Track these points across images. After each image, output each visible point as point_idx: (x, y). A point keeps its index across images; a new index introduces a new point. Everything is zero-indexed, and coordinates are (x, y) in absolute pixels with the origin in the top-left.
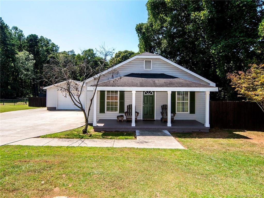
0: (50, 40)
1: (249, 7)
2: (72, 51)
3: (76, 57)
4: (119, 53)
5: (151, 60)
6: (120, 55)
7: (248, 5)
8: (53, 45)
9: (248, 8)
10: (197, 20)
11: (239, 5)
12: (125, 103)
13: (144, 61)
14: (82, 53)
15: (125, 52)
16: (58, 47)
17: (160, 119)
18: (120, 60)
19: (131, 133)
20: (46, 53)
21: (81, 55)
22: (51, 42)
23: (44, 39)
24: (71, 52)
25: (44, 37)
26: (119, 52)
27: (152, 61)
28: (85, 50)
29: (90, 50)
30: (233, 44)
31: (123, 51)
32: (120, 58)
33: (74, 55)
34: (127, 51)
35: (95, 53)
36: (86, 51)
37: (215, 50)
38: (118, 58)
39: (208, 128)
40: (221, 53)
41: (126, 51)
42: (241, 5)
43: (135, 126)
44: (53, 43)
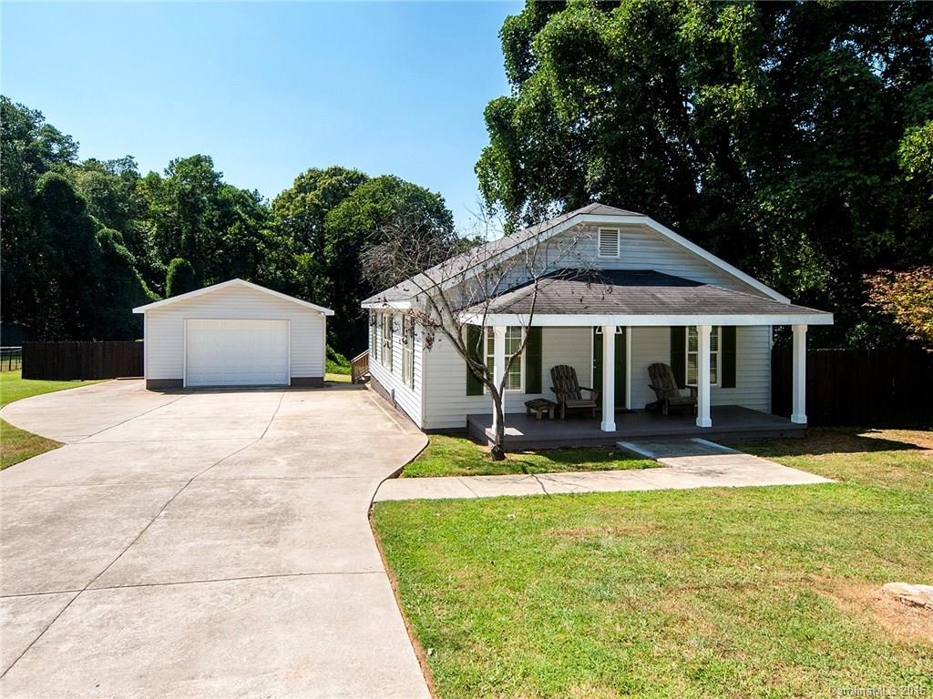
0: (39, 115)
1: (865, 88)
2: (128, 161)
3: (142, 182)
4: (312, 177)
5: (619, 229)
6: (316, 181)
7: (862, 80)
8: (52, 135)
9: (863, 90)
10: (716, 110)
11: (836, 78)
12: (544, 360)
13: (599, 232)
14: (166, 171)
15: (334, 175)
16: (74, 145)
17: (644, 407)
18: (317, 202)
19: (604, 452)
20: (27, 167)
21: (163, 176)
22: (42, 122)
23: (13, 108)
24: (123, 162)
25: (13, 102)
26: (310, 171)
27: (621, 232)
28: (180, 160)
29: (198, 161)
30: (827, 189)
31: (325, 169)
32: (317, 196)
33: (135, 176)
34: (340, 170)
35: (221, 173)
36: (182, 164)
37: (773, 203)
38: (310, 196)
39: (801, 428)
40: (794, 212)
41: (336, 171)
42: (843, 79)
43: (614, 430)
44: (49, 126)
